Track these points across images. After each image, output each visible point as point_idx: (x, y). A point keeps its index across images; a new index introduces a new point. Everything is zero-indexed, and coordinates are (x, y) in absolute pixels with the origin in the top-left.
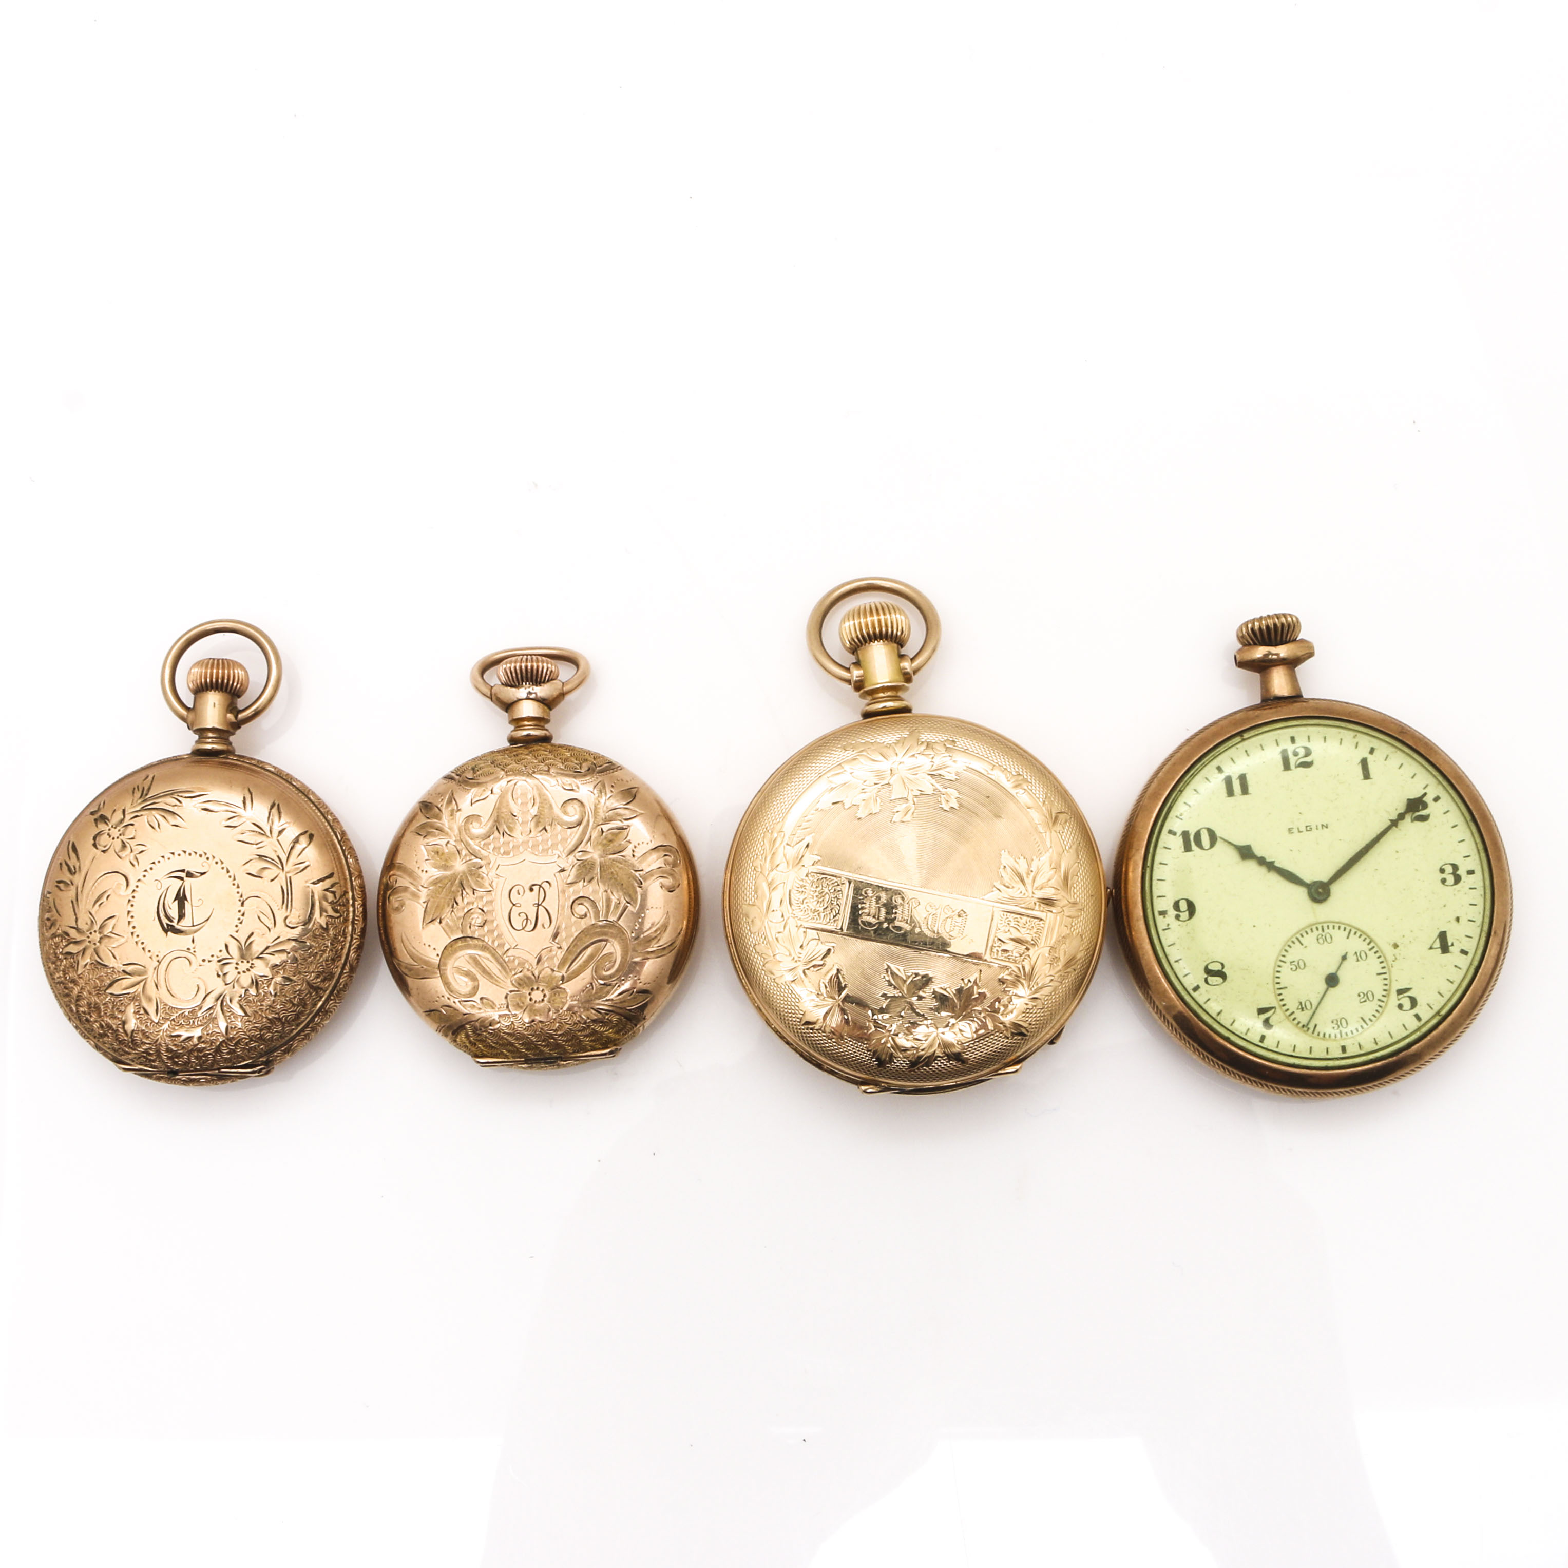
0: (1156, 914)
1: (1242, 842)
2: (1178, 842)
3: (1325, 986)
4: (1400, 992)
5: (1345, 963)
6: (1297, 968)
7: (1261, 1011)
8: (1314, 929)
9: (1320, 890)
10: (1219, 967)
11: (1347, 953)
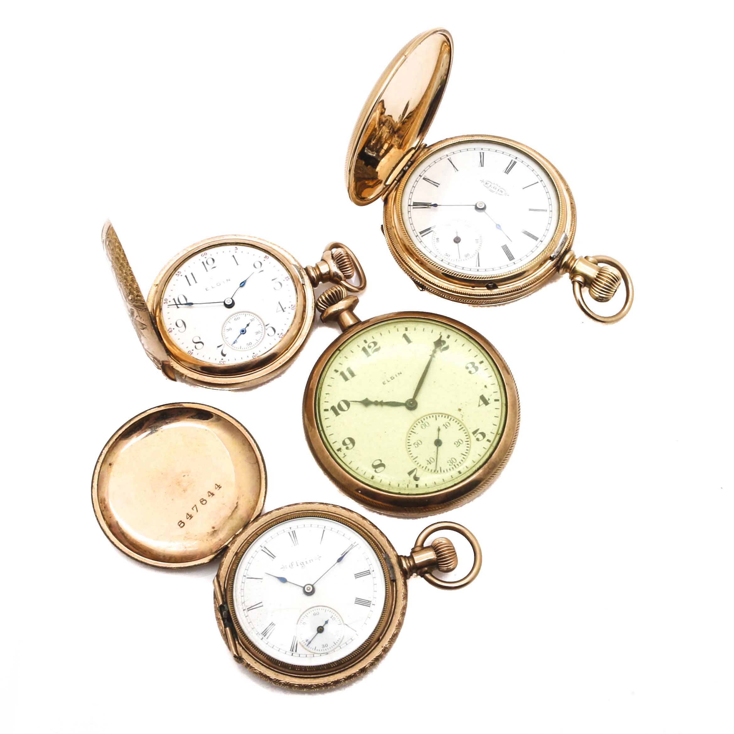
0: (336, 451)
1: (363, 398)
2: (331, 413)
3: (436, 447)
4: (474, 433)
5: (440, 432)
6: (418, 446)
7: (410, 473)
8: (418, 423)
9: (411, 403)
10: (379, 462)
11: (439, 427)
